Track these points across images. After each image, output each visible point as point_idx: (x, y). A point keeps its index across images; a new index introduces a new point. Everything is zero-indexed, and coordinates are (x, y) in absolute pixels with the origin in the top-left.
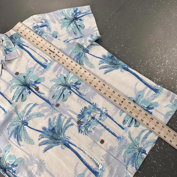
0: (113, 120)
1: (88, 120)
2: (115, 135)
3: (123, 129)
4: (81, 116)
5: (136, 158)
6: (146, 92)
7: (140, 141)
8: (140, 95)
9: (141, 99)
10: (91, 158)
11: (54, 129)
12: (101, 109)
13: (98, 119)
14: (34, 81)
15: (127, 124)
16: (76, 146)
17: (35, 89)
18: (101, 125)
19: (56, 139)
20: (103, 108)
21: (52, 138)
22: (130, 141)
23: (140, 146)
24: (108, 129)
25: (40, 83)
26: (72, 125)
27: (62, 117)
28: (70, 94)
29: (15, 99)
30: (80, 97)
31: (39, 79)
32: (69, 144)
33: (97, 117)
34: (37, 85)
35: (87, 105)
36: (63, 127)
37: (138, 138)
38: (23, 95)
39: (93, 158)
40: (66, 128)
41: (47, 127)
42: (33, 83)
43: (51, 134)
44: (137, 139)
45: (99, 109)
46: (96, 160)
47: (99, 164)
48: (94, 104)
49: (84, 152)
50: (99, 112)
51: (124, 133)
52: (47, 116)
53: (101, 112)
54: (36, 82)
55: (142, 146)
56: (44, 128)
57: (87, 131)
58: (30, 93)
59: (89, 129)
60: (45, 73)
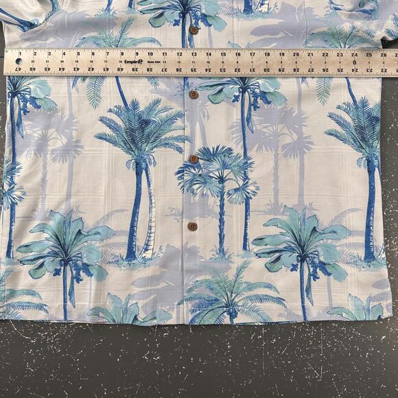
0: (246, 219)
1: (211, 172)
2: (221, 242)
3: (245, 247)
4: (209, 155)
5: (210, 308)
6: (351, 240)
7: (247, 294)
8: (335, 232)
9: (329, 241)
10: (150, 228)
11: (147, 122)
12: (250, 182)
13: (226, 190)
14: (203, 11)
15: (259, 248)
16: (149, 185)
17: (191, 26)
18: (219, 203)
19: (133, 141)
20: (255, 183)
21: (131, 131)
22: (231, 275)
23: (236, 300)
24: (221, 221)
25: (210, 25)
26: (180, 150)
27: (179, 122)
28: (233, 101)
29: (144, 7)
30: (243, 124)
31: (214, 17)
32: (144, 171)
33: (230, 185)
34: (201, 24)
35: (238, 150)
36: (163, 137)
37: (250, 287)
38: (161, 15)
39: (153, 230)
40: (166, 145)
41: (142, 108)
42: (199, 14)
43: (136, 125)
44: (245, 285)
45: (246, 178)
46: (152, 238)
47: (151, 247)
48: (249, 162)
49: (150, 208)
50: (241, 183)
51: (238, 256)
52: (160, 92)
53: (245, 185)
54: (204, 17)
55: (240, 304)
56: (135, 105)
57: (190, 187)
58: (176, 23)
59: (195, 187)
60: (235, 19)
